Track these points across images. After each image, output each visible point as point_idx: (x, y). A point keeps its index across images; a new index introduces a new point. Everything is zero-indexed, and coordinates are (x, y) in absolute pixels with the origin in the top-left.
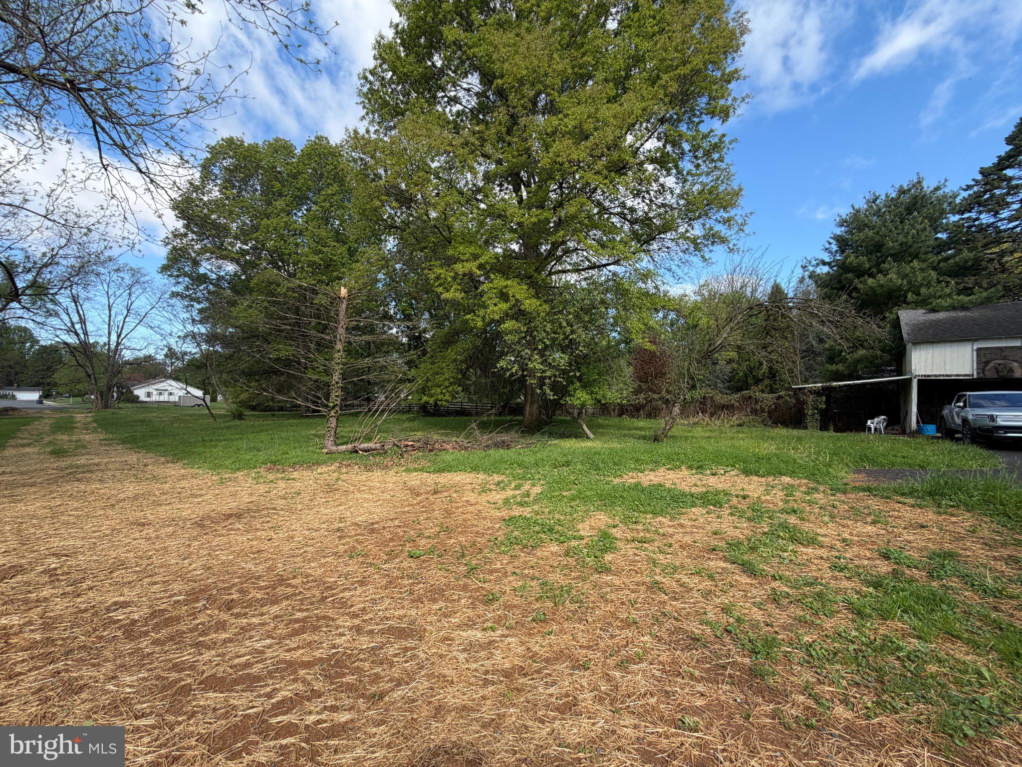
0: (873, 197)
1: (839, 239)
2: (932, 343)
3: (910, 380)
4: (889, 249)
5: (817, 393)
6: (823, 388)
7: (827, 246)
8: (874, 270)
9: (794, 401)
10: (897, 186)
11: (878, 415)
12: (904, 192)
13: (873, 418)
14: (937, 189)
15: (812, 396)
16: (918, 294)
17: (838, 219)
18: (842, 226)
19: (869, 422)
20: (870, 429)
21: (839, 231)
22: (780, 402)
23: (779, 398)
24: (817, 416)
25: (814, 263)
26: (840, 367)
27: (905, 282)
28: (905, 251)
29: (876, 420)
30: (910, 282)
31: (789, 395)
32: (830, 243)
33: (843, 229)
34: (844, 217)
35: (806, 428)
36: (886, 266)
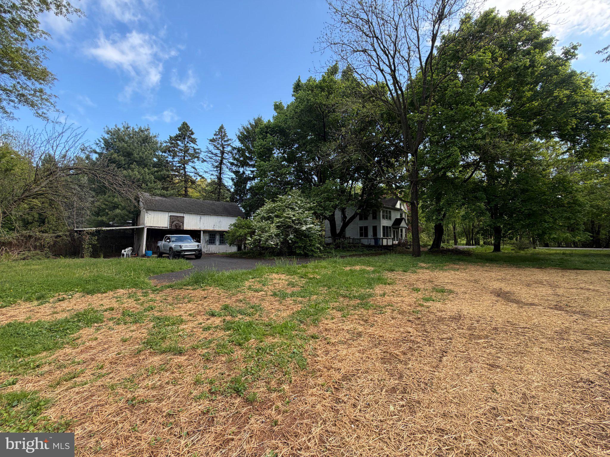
0: (126, 126)
1: (106, 142)
2: (154, 210)
3: (143, 228)
4: (135, 157)
5: (92, 234)
6: (96, 231)
7: (98, 142)
8: (126, 166)
9: (69, 239)
10: (139, 126)
11: (128, 247)
12: (142, 131)
13: (125, 249)
14: (155, 137)
15: (88, 236)
16: (147, 185)
17: (106, 129)
18: (108, 134)
19: (123, 251)
20: (123, 255)
21: (107, 136)
22: (58, 240)
23: (57, 237)
24: (91, 249)
25: (89, 150)
26: (104, 219)
27: (141, 178)
28: (142, 161)
29: (127, 250)
30: (143, 178)
31: (66, 235)
32: (100, 141)
33: (109, 136)
34: (110, 129)
35: (82, 257)
36: (133, 166)
